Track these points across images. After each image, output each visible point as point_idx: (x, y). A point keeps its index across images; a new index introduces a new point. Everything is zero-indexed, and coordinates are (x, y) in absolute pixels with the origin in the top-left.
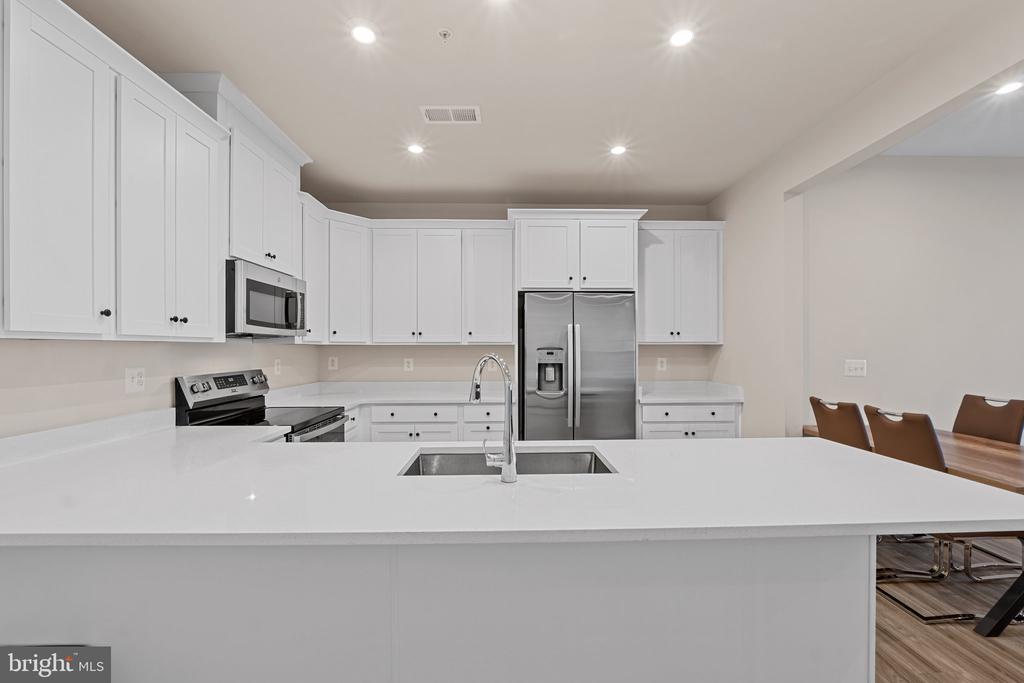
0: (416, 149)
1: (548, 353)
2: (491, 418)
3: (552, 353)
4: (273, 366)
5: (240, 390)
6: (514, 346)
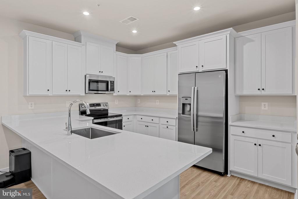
0: (135, 32)
1: (186, 99)
2: (168, 124)
3: (187, 99)
4: (115, 101)
5: (98, 108)
6: (177, 96)
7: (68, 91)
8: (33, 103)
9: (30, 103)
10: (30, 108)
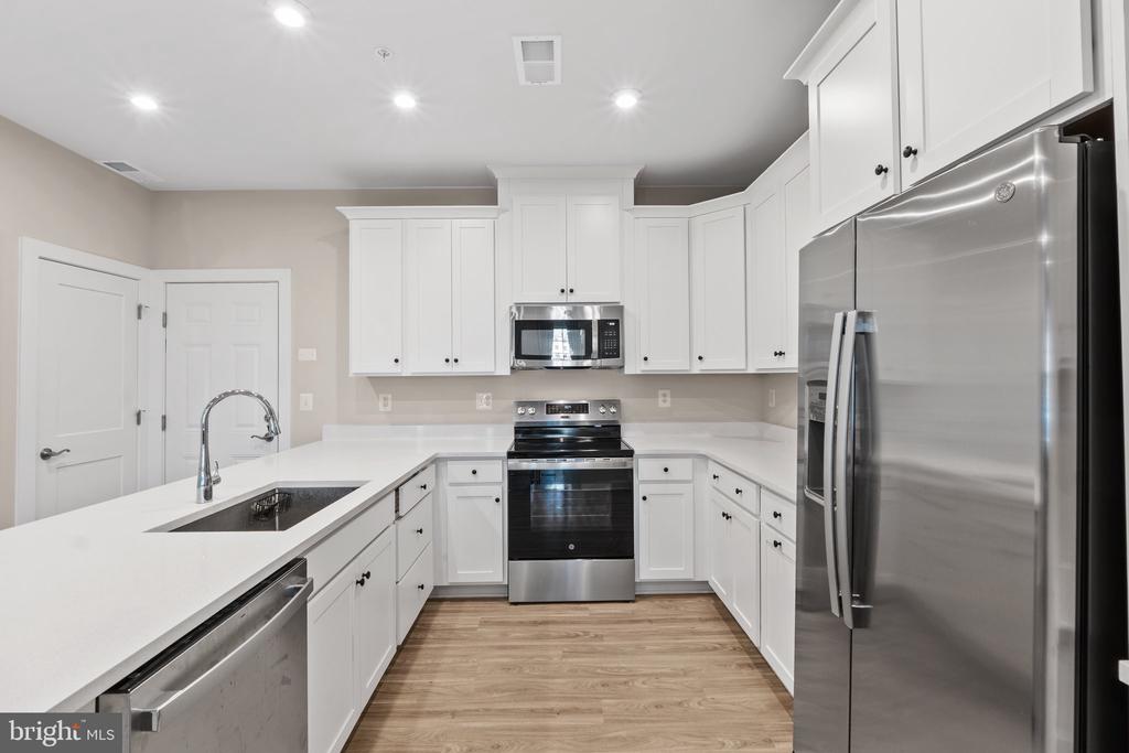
1: (820, 397)
4: (657, 397)
7: (451, 360)
8: (390, 396)
9: (381, 396)
10: (382, 409)
